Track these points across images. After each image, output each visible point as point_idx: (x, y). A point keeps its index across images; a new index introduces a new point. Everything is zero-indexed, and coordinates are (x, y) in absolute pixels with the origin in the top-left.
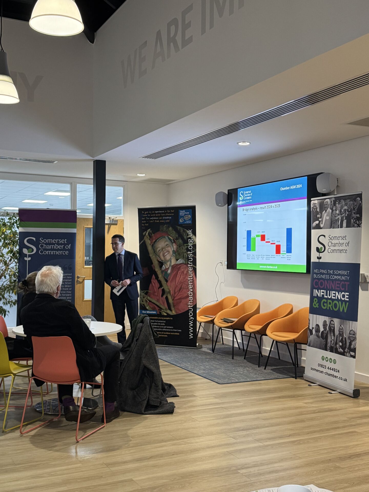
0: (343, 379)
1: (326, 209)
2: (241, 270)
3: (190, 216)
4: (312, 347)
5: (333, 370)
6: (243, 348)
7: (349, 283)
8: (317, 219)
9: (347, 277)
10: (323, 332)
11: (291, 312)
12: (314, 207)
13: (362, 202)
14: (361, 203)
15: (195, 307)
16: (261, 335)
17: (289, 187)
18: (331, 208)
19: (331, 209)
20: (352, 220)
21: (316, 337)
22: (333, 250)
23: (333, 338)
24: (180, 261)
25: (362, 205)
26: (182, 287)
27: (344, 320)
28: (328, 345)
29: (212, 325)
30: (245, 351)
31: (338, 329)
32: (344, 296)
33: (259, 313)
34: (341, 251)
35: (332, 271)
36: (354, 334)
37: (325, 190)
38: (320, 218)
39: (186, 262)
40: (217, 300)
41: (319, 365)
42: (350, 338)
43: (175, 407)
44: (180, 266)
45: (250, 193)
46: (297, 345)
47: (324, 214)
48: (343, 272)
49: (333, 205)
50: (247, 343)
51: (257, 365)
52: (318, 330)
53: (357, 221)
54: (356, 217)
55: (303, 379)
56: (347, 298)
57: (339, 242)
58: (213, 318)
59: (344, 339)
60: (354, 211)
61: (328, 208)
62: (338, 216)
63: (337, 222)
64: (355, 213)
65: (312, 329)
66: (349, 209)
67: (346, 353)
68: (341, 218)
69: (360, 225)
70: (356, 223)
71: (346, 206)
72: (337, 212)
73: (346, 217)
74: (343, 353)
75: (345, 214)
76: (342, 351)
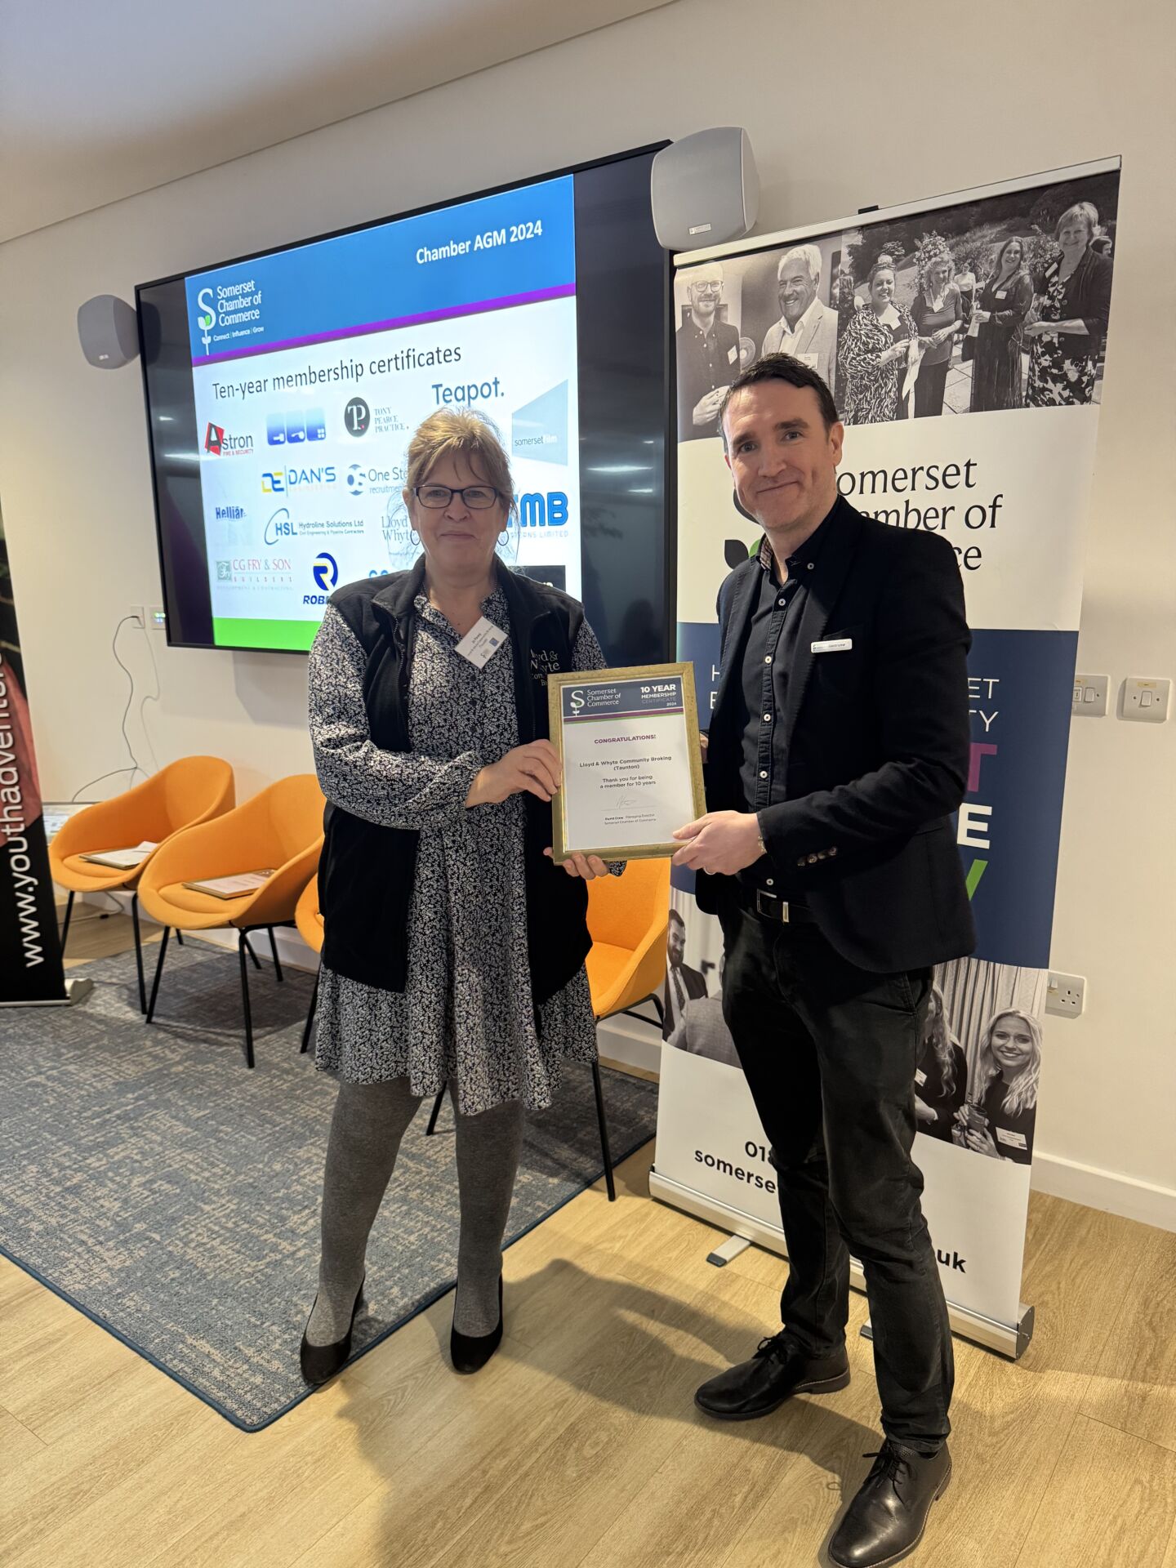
1: (794, 308)
4: (699, 1053)
12: (702, 305)
13: (1111, 233)
14: (1106, 238)
17: (468, 243)
18: (832, 296)
19: (832, 302)
20: (1025, 359)
25: (1112, 255)
37: (707, 228)
40: (136, 768)
41: (751, 1148)
42: (1000, 1054)
45: (252, 294)
47: (776, 340)
49: (849, 278)
53: (1068, 362)
54: (1060, 335)
55: (654, 1197)
56: (972, 833)
57: (907, 502)
58: (130, 874)
59: (947, 1051)
60: (1041, 299)
61: (805, 301)
62: (896, 340)
63: (886, 384)
64: (1046, 314)
65: (705, 971)
66: (993, 290)
67: (963, 1129)
68: (923, 352)
69: (1087, 386)
70: (1056, 379)
71: (971, 271)
72: (882, 320)
73: (969, 341)
74: (933, 1122)
75: (958, 324)
76: (932, 1113)
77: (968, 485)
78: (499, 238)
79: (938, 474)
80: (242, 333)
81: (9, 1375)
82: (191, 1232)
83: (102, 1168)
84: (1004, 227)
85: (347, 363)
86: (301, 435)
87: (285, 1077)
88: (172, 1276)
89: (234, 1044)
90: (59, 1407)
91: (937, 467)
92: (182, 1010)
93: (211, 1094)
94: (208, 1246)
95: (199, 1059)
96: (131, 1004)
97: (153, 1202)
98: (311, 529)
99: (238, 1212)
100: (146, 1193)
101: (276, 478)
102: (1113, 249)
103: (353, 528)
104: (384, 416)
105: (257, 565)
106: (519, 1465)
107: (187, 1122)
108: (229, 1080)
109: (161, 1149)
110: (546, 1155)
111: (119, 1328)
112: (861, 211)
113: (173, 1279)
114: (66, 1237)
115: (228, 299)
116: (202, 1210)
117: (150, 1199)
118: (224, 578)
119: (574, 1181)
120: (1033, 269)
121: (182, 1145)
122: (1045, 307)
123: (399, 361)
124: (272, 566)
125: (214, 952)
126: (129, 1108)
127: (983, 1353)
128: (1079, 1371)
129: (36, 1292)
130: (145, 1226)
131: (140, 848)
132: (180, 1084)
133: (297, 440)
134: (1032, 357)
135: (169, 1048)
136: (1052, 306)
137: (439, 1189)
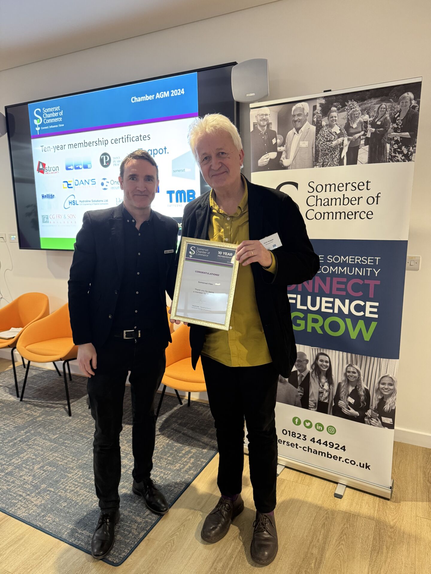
0: (357, 464)
1: (298, 125)
5: (326, 445)
8: (274, 148)
9: (371, 270)
12: (261, 122)
13: (418, 103)
14: (416, 105)
18: (313, 121)
19: (313, 123)
20: (388, 146)
25: (419, 111)
31: (342, 371)
32: (360, 308)
36: (391, 383)
38: (280, 146)
41: (284, 431)
45: (59, 111)
47: (292, 136)
48: (359, 259)
49: (320, 115)
53: (403, 147)
54: (401, 138)
56: (371, 312)
57: (344, 195)
58: (11, 342)
59: (362, 391)
60: (394, 125)
61: (303, 122)
62: (339, 137)
63: (335, 153)
64: (395, 130)
66: (376, 121)
67: (369, 418)
68: (349, 142)
69: (410, 156)
70: (399, 153)
71: (367, 114)
72: (333, 130)
73: (367, 139)
74: (358, 417)
75: (363, 133)
76: (357, 413)
77: (368, 189)
78: (166, 94)
79: (356, 186)
80: (54, 127)
81: (5, 556)
82: (66, 486)
83: (20, 463)
84: (379, 99)
85: (101, 139)
86: (81, 167)
87: (85, 418)
88: (64, 505)
89: (60, 407)
90: (31, 567)
91: (356, 183)
92: (33, 395)
93: (57, 428)
94: (75, 491)
95: (47, 414)
96: (11, 394)
97: (46, 475)
98: (85, 203)
99: (83, 475)
100: (42, 472)
101: (69, 183)
102: (419, 109)
103: (104, 202)
104: (117, 160)
105: (60, 217)
106: (228, 564)
107: (50, 440)
108: (63, 422)
109: (42, 453)
110: (199, 441)
111: (47, 529)
112: (325, 91)
113: (64, 507)
114: (13, 494)
115: (48, 113)
116: (68, 477)
117: (44, 474)
118: (46, 222)
119: (213, 450)
120: (391, 114)
121: (51, 450)
122: (395, 128)
123: (124, 139)
124: (67, 217)
125: (40, 370)
126: (23, 437)
127: (378, 498)
128: (411, 501)
129: (6, 519)
130: (46, 486)
131: (11, 330)
132: (43, 425)
133: (79, 168)
134: (391, 145)
135: (33, 410)
136: (398, 127)
137: (162, 458)
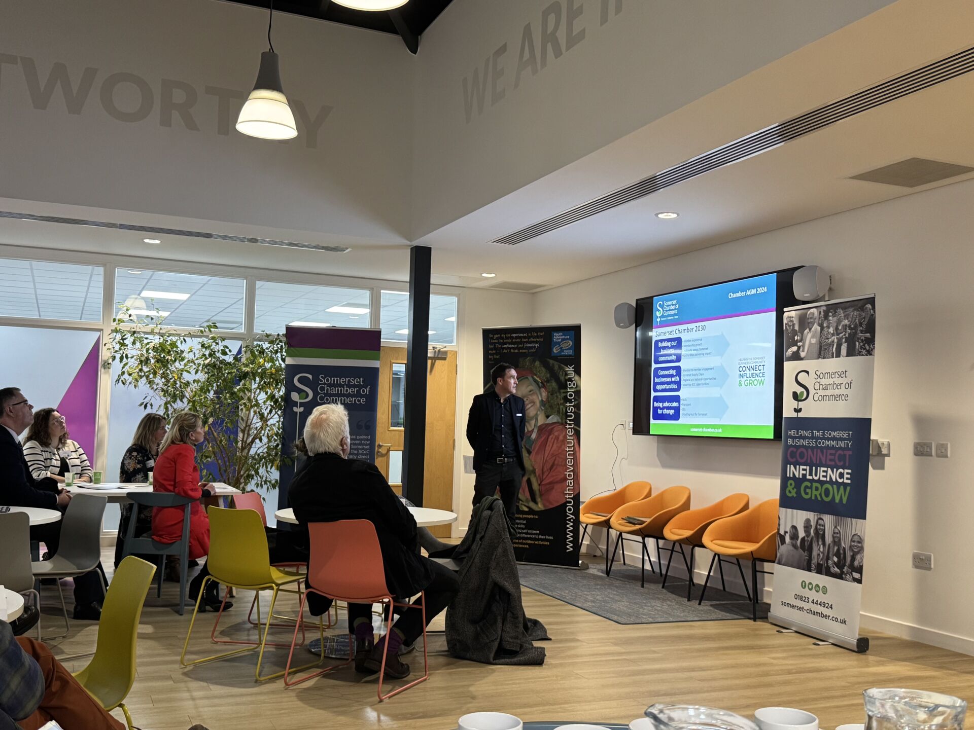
0: (839, 620)
1: (811, 325)
2: (656, 437)
3: (571, 343)
4: (783, 565)
5: (821, 605)
6: (659, 571)
7: (851, 453)
8: (795, 343)
9: (847, 443)
10: (803, 539)
11: (746, 507)
12: (789, 323)
13: (874, 312)
15: (577, 498)
16: (691, 547)
17: (745, 292)
18: (819, 323)
19: (819, 325)
20: (857, 343)
21: (791, 548)
22: (823, 397)
23: (821, 550)
24: (553, 419)
26: (556, 462)
27: (843, 518)
28: (812, 562)
29: (605, 530)
30: (664, 576)
31: (831, 533)
32: (841, 476)
33: (689, 509)
34: (837, 397)
35: (821, 433)
36: (860, 541)
37: (809, 295)
38: (799, 342)
39: (562, 420)
40: (615, 490)
41: (796, 596)
42: (853, 548)
43: (546, 655)
44: (553, 426)
45: (675, 305)
46: (757, 563)
47: (806, 335)
48: (841, 433)
49: (823, 319)
50: (667, 563)
51: (685, 597)
52: (794, 536)
53: (866, 345)
54: (865, 337)
55: (768, 622)
56: (847, 479)
57: (834, 381)
59: (842, 549)
60: (861, 328)
61: (813, 324)
62: (832, 336)
63: (830, 348)
64: (862, 332)
65: (785, 534)
66: (851, 325)
67: (845, 574)
68: (837, 340)
69: (871, 351)
70: (864, 349)
71: (847, 319)
72: (830, 330)
73: (846, 338)
74: (839, 574)
75: (844, 333)
76: (839, 571)
78: (754, 292)
79: (840, 374)
80: (671, 318)
83: (589, 594)
87: (653, 590)
88: (606, 608)
89: (637, 583)
93: (626, 589)
95: (624, 584)
96: (603, 573)
97: (603, 600)
100: (601, 598)
115: (667, 306)
120: (859, 320)
122: (861, 330)
132: (617, 587)
134: (859, 343)
136: (863, 330)
